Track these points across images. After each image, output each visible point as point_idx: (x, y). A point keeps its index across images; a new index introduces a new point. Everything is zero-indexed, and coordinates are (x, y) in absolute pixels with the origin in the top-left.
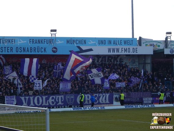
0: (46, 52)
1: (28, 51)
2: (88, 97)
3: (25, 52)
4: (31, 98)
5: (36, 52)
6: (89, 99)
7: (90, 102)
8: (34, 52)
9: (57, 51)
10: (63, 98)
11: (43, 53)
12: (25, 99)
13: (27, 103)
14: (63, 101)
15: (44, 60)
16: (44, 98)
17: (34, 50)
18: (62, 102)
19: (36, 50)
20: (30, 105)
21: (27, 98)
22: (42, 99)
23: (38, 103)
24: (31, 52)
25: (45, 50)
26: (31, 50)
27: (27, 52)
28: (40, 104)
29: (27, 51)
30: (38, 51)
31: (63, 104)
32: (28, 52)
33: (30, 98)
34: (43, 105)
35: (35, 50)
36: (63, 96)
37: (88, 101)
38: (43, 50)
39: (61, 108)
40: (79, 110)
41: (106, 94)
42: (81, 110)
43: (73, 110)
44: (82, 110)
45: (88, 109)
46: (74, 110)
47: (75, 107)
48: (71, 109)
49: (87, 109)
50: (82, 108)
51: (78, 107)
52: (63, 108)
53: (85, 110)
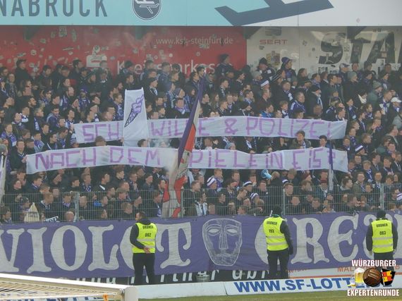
0: (105, 15)
1: (20, 9)
2: (309, 231)
3: (4, 14)
4: (37, 236)
5: (55, 14)
6: (314, 241)
7: (319, 255)
8: (48, 14)
9: (156, 11)
10: (189, 236)
11: (92, 20)
12: (7, 240)
13: (13, 258)
14: (186, 247)
15: (98, 51)
16: (97, 233)
17: (48, 4)
18: (183, 255)
19: (59, 6)
20: (31, 270)
21: (16, 234)
22: (88, 238)
23: (70, 258)
24: (31, 14)
25: (99, 4)
26: (31, 4)
27: (13, 15)
28: (79, 262)
29: (15, 9)
30: (68, 11)
31: (188, 262)
32: (18, 13)
33: (30, 236)
34: (91, 268)
35: (53, 5)
36: (187, 227)
37: (310, 249)
38: (90, 5)
39: (180, 281)
40: (267, 291)
41: (396, 216)
42: (275, 291)
43: (236, 292)
44: (281, 291)
45: (311, 289)
46: (244, 292)
47: (244, 278)
48: (229, 288)
49: (305, 289)
50: (282, 282)
51: (258, 277)
52: (187, 281)
53: (297, 290)
